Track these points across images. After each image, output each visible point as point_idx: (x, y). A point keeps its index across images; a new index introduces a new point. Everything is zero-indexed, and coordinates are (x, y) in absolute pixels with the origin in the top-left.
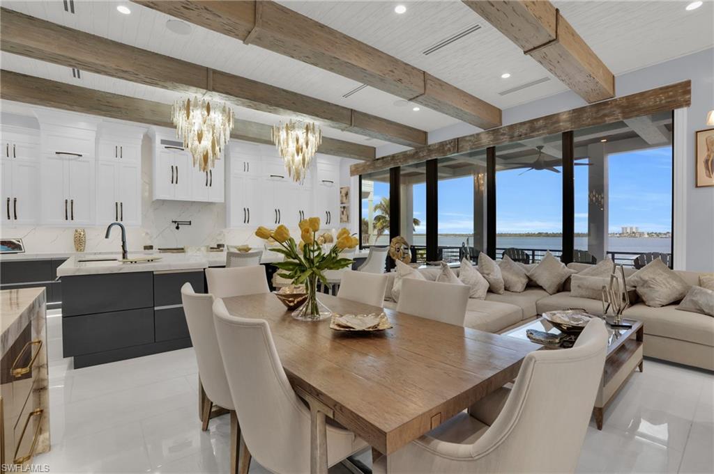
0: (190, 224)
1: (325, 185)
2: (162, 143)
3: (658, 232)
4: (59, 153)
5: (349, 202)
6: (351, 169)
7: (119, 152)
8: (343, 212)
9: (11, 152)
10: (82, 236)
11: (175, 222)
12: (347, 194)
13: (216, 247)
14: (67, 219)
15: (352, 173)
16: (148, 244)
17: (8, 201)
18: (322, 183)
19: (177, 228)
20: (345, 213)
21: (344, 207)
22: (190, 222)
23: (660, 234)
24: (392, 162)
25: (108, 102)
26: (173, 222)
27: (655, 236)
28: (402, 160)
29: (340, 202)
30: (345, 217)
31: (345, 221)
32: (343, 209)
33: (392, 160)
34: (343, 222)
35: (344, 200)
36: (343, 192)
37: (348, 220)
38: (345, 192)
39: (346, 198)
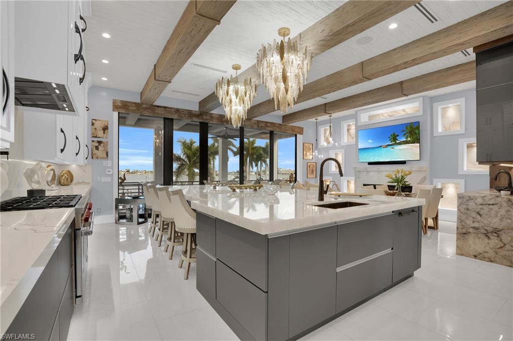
5: (107, 137)
6: (114, 103)
8: (97, 148)
12: (105, 129)
15: (116, 108)
20: (100, 147)
21: (100, 142)
28: (187, 116)
29: (91, 136)
30: (100, 153)
31: (101, 158)
32: (97, 144)
33: (176, 112)
34: (97, 158)
35: (100, 133)
36: (98, 125)
37: (107, 156)
38: (103, 126)
39: (104, 133)
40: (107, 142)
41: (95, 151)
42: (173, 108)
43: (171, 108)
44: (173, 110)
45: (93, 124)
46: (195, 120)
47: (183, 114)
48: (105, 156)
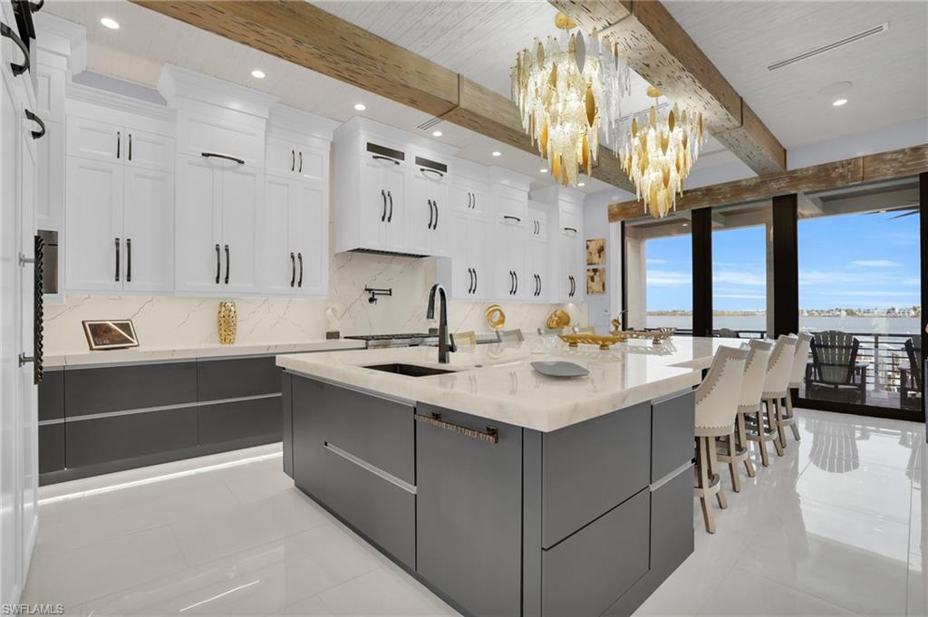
0: (390, 294)
1: (567, 235)
2: (368, 150)
3: (819, 309)
4: (209, 155)
5: (604, 263)
6: (609, 210)
7: (297, 164)
8: (592, 279)
9: (124, 149)
10: (232, 314)
11: (370, 290)
12: (601, 250)
13: (427, 332)
14: (218, 282)
15: (612, 217)
16: (333, 329)
17: (117, 244)
18: (564, 232)
19: (371, 300)
20: (596, 278)
21: (595, 271)
22: (390, 290)
23: (822, 311)
24: (707, 198)
25: (356, 45)
26: (366, 290)
27: (816, 314)
28: (728, 195)
29: (586, 263)
30: (596, 286)
31: (597, 292)
32: (592, 274)
33: (705, 195)
34: (592, 292)
35: (595, 258)
36: (594, 246)
37: (604, 289)
38: (598, 247)
39: (600, 256)
40: (604, 270)
41: (591, 284)
42: (700, 189)
43: (695, 190)
44: (699, 193)
45: (588, 247)
46: (749, 199)
47: (720, 194)
48: (601, 290)
